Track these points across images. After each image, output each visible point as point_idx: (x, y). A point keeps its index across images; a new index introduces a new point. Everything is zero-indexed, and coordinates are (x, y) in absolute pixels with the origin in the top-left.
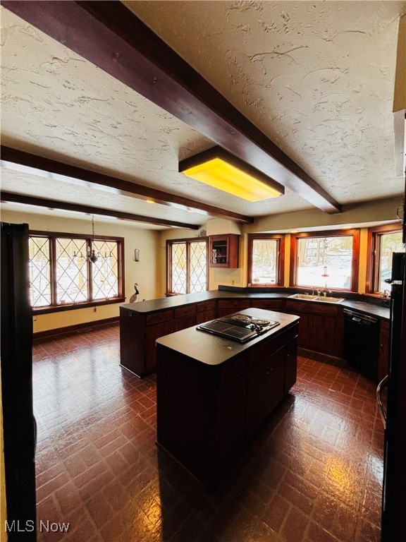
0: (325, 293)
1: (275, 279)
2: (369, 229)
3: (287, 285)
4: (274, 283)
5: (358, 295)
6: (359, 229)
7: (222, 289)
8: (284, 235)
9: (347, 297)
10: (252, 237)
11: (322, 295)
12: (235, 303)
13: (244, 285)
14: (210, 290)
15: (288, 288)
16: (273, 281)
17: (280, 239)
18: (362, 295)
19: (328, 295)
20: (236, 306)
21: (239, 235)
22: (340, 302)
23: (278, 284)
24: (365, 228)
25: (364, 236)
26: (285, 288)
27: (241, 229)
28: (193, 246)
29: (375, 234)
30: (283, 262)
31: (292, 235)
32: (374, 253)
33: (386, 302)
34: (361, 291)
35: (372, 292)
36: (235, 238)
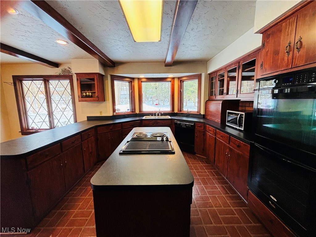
0: (160, 114)
2: (179, 78)
3: (137, 111)
5: (175, 113)
6: (173, 78)
7: (90, 119)
8: (133, 79)
9: (172, 114)
11: (158, 115)
12: (111, 128)
13: (111, 114)
14: (78, 121)
15: (139, 114)
16: (128, 110)
17: (131, 81)
18: (177, 113)
19: (162, 115)
20: (112, 129)
21: (103, 75)
22: (169, 117)
23: (132, 112)
24: (176, 78)
25: (176, 82)
26: (137, 114)
27: (105, 71)
28: (53, 83)
29: (181, 81)
30: (134, 97)
31: (139, 79)
32: (181, 91)
33: (188, 115)
34: (176, 111)
35: (181, 111)
36: (101, 77)
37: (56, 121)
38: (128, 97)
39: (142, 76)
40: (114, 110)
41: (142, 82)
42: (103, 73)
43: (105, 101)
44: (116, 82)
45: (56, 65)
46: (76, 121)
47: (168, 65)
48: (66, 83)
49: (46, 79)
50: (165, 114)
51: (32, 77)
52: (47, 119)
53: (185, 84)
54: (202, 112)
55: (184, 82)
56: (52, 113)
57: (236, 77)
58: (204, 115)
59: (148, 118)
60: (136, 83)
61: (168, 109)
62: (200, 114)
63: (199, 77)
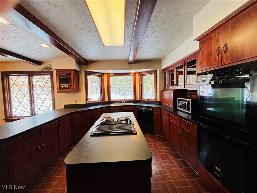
0: (125, 102)
1: (100, 98)
2: (139, 73)
3: (106, 100)
4: (100, 99)
6: (135, 73)
7: (66, 107)
8: (103, 74)
9: (135, 101)
10: (87, 73)
11: (124, 102)
12: (84, 114)
13: (84, 102)
14: (56, 109)
15: (108, 102)
16: (99, 99)
17: (101, 76)
18: (138, 101)
19: (126, 102)
20: (85, 115)
21: (79, 71)
22: (132, 104)
23: (102, 100)
24: (137, 73)
25: (137, 76)
26: (106, 102)
27: (80, 68)
28: (36, 78)
29: (141, 75)
30: (104, 88)
31: (107, 74)
32: (141, 83)
33: (148, 102)
34: (138, 99)
35: (142, 99)
36: (77, 73)
37: (36, 110)
38: (99, 88)
39: (110, 72)
40: (87, 99)
41: (110, 76)
42: (78, 69)
43: (79, 92)
44: (89, 77)
45: (39, 63)
46: (54, 109)
47: (130, 63)
48: (47, 77)
49: (30, 74)
50: (129, 102)
51: (18, 73)
52: (29, 108)
53: (144, 77)
54: (159, 100)
55: (143, 76)
56: (34, 103)
57: (182, 72)
58: (160, 101)
59: (115, 105)
60: (105, 77)
61: (132, 97)
62: (157, 101)
63: (155, 72)
